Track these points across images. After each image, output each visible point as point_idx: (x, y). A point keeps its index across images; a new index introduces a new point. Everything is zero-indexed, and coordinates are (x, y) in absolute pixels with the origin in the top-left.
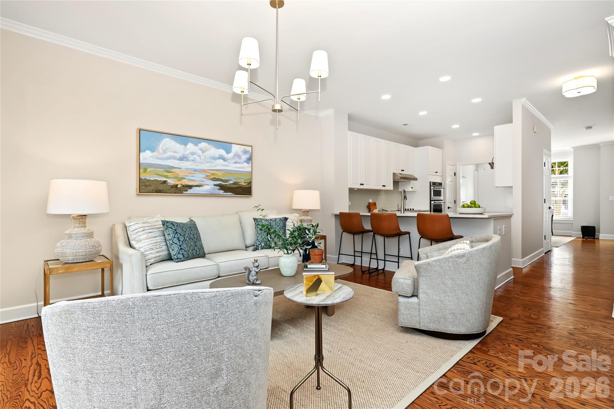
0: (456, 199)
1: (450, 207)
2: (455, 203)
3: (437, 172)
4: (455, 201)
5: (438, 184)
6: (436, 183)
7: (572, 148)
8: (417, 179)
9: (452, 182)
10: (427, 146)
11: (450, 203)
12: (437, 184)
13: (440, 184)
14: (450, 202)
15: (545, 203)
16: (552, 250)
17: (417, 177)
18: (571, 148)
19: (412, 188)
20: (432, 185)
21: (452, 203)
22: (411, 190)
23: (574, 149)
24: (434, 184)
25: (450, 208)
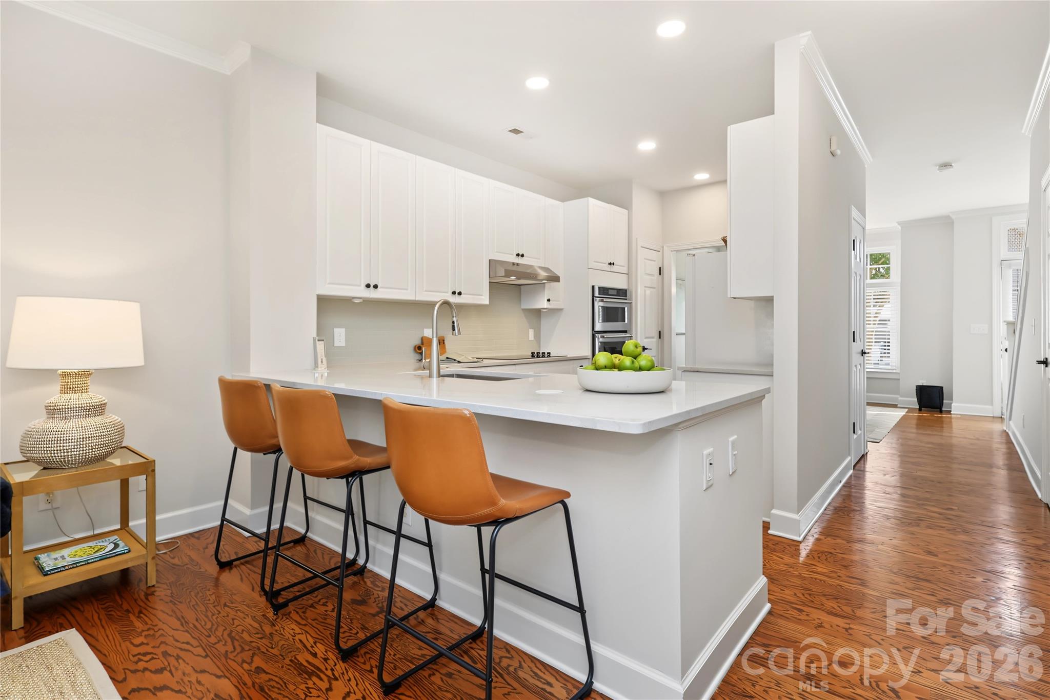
0: (663, 330)
1: (646, 347)
2: (660, 338)
3: (613, 264)
4: (660, 332)
5: (615, 292)
6: (610, 290)
7: (899, 224)
8: (559, 277)
9: (654, 288)
10: (586, 199)
11: (646, 338)
12: (610, 292)
13: (622, 293)
14: (647, 336)
15: (854, 341)
16: (867, 453)
17: (558, 274)
18: (897, 224)
19: (549, 300)
20: (597, 294)
21: (653, 338)
22: (545, 305)
23: (902, 227)
24: (604, 291)
25: (647, 349)
